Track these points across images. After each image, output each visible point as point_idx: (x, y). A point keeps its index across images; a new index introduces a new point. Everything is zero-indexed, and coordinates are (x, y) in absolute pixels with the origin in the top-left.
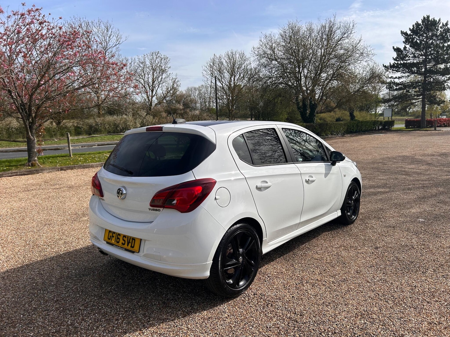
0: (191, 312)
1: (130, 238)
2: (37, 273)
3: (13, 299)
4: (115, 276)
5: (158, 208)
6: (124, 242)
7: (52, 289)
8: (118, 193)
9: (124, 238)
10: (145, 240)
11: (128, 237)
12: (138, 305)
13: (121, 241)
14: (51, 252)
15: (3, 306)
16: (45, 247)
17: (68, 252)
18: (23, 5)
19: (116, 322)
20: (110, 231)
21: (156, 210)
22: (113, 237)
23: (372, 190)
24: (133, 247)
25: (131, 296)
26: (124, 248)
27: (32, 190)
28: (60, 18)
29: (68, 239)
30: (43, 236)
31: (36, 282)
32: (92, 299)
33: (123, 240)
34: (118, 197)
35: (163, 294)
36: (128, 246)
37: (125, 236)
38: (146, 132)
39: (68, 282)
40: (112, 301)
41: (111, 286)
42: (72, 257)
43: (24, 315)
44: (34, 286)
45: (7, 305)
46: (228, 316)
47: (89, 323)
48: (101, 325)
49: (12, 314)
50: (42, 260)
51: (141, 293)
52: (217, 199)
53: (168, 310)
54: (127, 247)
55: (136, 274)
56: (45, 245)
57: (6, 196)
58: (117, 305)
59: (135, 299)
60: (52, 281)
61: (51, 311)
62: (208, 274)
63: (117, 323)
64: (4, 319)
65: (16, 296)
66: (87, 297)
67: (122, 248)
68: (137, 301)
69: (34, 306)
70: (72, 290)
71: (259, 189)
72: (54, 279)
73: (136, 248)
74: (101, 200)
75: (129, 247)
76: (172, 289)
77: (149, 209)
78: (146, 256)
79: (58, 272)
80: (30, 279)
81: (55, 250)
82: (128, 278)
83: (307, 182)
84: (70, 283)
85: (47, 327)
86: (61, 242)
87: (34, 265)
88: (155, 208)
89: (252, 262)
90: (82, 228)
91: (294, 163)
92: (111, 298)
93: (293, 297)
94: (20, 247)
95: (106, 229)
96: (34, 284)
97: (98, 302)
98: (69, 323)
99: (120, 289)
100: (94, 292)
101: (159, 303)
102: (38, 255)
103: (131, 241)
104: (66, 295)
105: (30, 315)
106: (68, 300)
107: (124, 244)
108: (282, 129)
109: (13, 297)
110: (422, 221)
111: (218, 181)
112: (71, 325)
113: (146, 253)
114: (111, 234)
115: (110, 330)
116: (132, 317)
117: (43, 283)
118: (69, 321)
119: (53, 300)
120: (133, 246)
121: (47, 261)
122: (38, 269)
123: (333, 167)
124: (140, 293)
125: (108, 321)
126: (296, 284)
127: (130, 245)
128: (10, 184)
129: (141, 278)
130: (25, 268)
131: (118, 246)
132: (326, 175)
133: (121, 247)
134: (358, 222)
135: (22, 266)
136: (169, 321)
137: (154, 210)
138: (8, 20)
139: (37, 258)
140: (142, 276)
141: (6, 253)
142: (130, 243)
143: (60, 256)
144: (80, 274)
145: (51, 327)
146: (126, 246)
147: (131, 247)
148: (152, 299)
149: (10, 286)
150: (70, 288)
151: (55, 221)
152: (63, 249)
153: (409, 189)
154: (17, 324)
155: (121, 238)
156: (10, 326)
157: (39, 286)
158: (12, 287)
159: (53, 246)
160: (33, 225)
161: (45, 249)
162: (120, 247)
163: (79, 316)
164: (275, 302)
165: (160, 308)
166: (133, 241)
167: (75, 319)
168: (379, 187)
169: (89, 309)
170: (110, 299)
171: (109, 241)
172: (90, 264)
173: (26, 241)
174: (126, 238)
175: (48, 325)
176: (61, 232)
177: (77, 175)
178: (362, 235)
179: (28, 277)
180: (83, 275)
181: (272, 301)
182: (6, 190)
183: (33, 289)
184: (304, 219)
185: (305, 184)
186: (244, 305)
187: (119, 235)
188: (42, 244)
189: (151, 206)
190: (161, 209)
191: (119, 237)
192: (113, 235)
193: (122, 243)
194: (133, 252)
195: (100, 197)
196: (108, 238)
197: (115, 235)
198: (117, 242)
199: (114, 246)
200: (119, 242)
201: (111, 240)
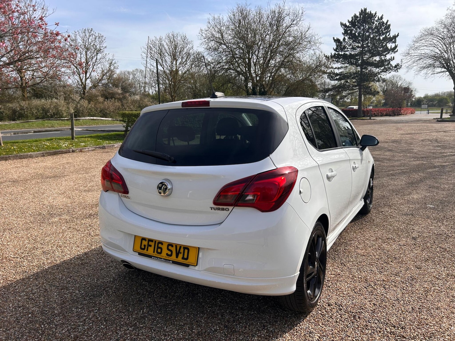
1: (180, 247)
2: (26, 299)
4: (138, 294)
5: (225, 207)
6: (169, 253)
7: (59, 320)
8: (159, 188)
9: (170, 248)
10: (206, 249)
11: (176, 246)
12: (194, 332)
13: (165, 251)
16: (18, 260)
17: (55, 266)
20: (143, 239)
21: (223, 209)
22: (151, 246)
24: (187, 259)
25: (176, 321)
26: (170, 260)
29: (46, 249)
30: (8, 245)
31: (30, 311)
32: (125, 330)
33: (168, 249)
34: (160, 193)
35: (217, 314)
36: (177, 257)
37: (170, 245)
39: (78, 308)
40: (154, 331)
42: (64, 272)
44: (30, 317)
50: (23, 279)
52: (302, 193)
53: (238, 336)
54: (177, 259)
55: (166, 290)
56: (17, 258)
59: (184, 324)
60: (54, 308)
65: (11, 335)
66: (116, 328)
67: (168, 260)
68: (189, 327)
70: (90, 319)
71: (329, 178)
72: (55, 305)
73: (192, 259)
74: (124, 199)
75: (180, 259)
76: (223, 306)
77: (211, 208)
78: (210, 270)
79: (55, 294)
80: (20, 307)
81: (34, 264)
82: (158, 295)
83: (353, 169)
84: (80, 308)
86: (38, 252)
87: (15, 286)
88: (221, 207)
90: (58, 231)
91: (341, 148)
92: (151, 326)
93: (374, 304)
95: (136, 235)
96: (30, 315)
97: (136, 334)
99: (156, 312)
100: (122, 320)
101: (220, 327)
102: (14, 272)
103: (182, 250)
104: (86, 328)
106: (91, 336)
107: (171, 255)
110: (432, 207)
111: (300, 170)
113: (208, 266)
114: (145, 243)
117: (42, 312)
119: (69, 336)
120: (186, 257)
121: (32, 280)
122: (23, 291)
124: (186, 315)
127: (181, 256)
129: (175, 294)
130: (4, 291)
131: (159, 258)
132: (361, 161)
133: (166, 260)
137: (219, 209)
139: (14, 276)
140: (175, 293)
142: (181, 253)
143: (46, 271)
144: (89, 295)
146: (174, 257)
147: (183, 258)
148: (207, 322)
150: (84, 316)
151: (16, 225)
152: (46, 263)
153: (392, 175)
155: (164, 247)
157: (38, 317)
159: (30, 258)
161: (21, 263)
162: (164, 259)
165: (225, 335)
166: (186, 251)
170: (150, 328)
171: (145, 252)
172: (94, 279)
174: (172, 246)
176: (30, 238)
177: (16, 167)
178: (388, 225)
179: (16, 305)
180: (94, 296)
183: (31, 322)
185: (352, 171)
187: (161, 243)
190: (231, 208)
191: (160, 245)
192: (150, 243)
193: (167, 254)
194: (187, 266)
195: (120, 194)
196: (141, 248)
197: (152, 244)
198: (157, 252)
199: (153, 258)
200: (161, 253)
201: (147, 250)
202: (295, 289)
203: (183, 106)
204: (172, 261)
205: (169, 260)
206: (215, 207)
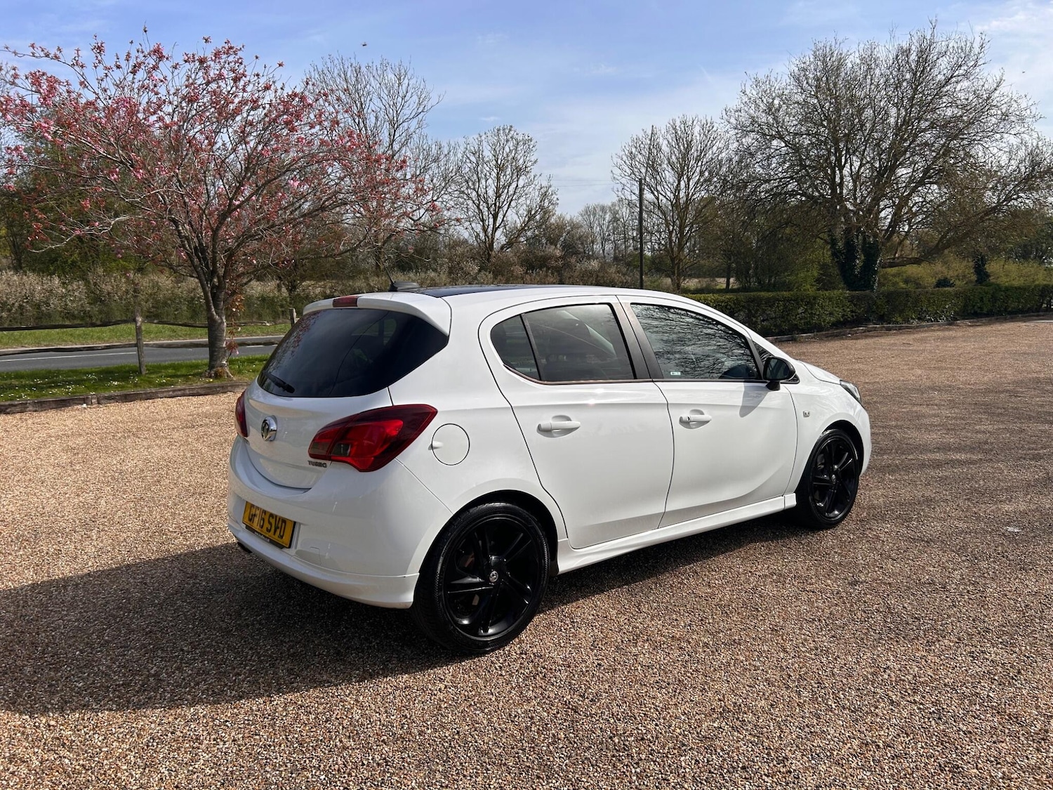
0: (378, 673)
2: (139, 582)
3: (76, 624)
5: (323, 462)
6: (269, 527)
7: (150, 611)
8: (263, 428)
9: (271, 519)
10: (300, 524)
11: (276, 518)
12: (289, 652)
13: (266, 524)
14: (179, 545)
15: (53, 633)
16: (175, 535)
17: (210, 548)
18: (206, 41)
19: (234, 678)
20: (252, 506)
21: (320, 465)
22: (256, 516)
23: (938, 456)
24: (282, 537)
25: (284, 635)
26: (269, 538)
27: (201, 425)
28: (280, 65)
30: (180, 514)
31: (129, 596)
32: (212, 635)
33: (269, 522)
34: (263, 436)
35: (345, 637)
36: (275, 534)
37: (271, 515)
38: (332, 307)
39: (186, 601)
40: (245, 641)
41: (256, 616)
42: (214, 557)
43: (82, 652)
44: (122, 603)
45: (62, 633)
46: (446, 687)
47: (186, 675)
48: (205, 681)
49: (63, 649)
50: (159, 559)
51: (305, 632)
52: (436, 448)
53: (338, 666)
54: (274, 537)
56: (176, 532)
57: (147, 436)
58: (251, 649)
59: (289, 641)
60: (158, 598)
61: (131, 648)
62: (409, 598)
63: (235, 680)
64: (46, 656)
65: (84, 618)
68: (290, 645)
69: (107, 638)
70: (185, 616)
71: (545, 431)
72: (162, 595)
73: (286, 539)
74: (246, 444)
75: (276, 538)
76: (367, 629)
77: (308, 462)
78: (301, 555)
79: (177, 582)
80: (122, 591)
81: (188, 542)
83: (686, 423)
84: (188, 603)
85: (113, 674)
87: (140, 567)
88: (319, 461)
89: (528, 587)
91: (653, 381)
92: (246, 636)
93: (598, 664)
94: (129, 533)
95: (248, 500)
96: (124, 601)
97: (219, 641)
98: (152, 672)
99: (272, 621)
100: (221, 623)
101: (328, 652)
102: (155, 549)
103: (280, 525)
104: (171, 624)
105: (91, 653)
107: (269, 531)
108: (632, 304)
109: (77, 620)
111: (442, 412)
112: (154, 676)
113: (301, 549)
114: (253, 511)
115: (216, 690)
116: (267, 672)
117: (140, 600)
118: (155, 668)
119: (143, 630)
120: (281, 534)
121: (166, 561)
122: (143, 573)
123: (772, 394)
124: (303, 632)
125: (221, 675)
126: (622, 641)
127: (278, 532)
128: (166, 412)
130: (122, 570)
131: (260, 534)
132: (745, 410)
133: (265, 537)
134: (849, 524)
135: (118, 567)
136: (328, 686)
137: (316, 464)
138: (173, 73)
139: (150, 554)
141: (102, 542)
142: (278, 528)
143: (194, 553)
144: (213, 589)
145: (119, 676)
146: (272, 534)
147: (279, 536)
148: (320, 644)
149: (81, 600)
150: (182, 612)
152: (204, 542)
154: (64, 666)
155: (266, 518)
156: (50, 668)
157: (131, 604)
158: (84, 603)
159: (190, 535)
160: (171, 493)
163: (176, 662)
164: (555, 670)
165: (325, 662)
166: (284, 524)
167: (166, 666)
168: (959, 449)
169: (198, 652)
170: (242, 638)
171: (250, 524)
173: (144, 522)
174: (273, 518)
175: (115, 672)
179: (121, 587)
180: (218, 592)
181: (551, 669)
182: (153, 425)
183: (119, 608)
184: (676, 504)
185: (678, 427)
186: (489, 671)
187: (264, 512)
188: (171, 529)
189: (312, 456)
190: (328, 463)
191: (263, 516)
193: (267, 529)
194: (281, 547)
195: (244, 436)
196: (249, 519)
197: (258, 513)
198: (260, 526)
199: (256, 533)
200: (262, 527)
201: (253, 522)
202: (412, 600)
206: (311, 460)
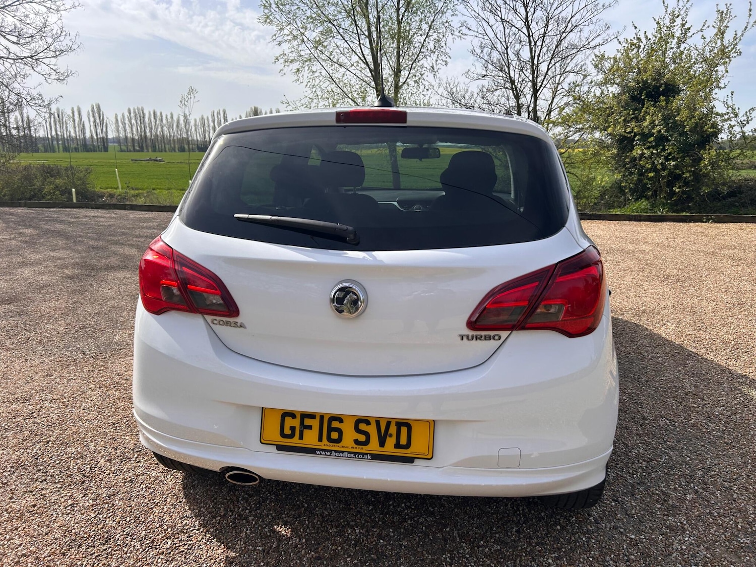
1: (389, 424)
5: (492, 333)
6: (362, 438)
8: (337, 301)
9: (362, 427)
11: (378, 423)
13: (350, 435)
21: (488, 338)
22: (310, 427)
24: (408, 446)
26: (367, 454)
33: (357, 430)
34: (340, 311)
36: (382, 443)
37: (360, 421)
54: (382, 449)
67: (359, 453)
73: (418, 445)
74: (221, 328)
77: (463, 337)
88: (483, 333)
95: (265, 406)
103: (393, 430)
107: (363, 443)
113: (470, 456)
120: (403, 441)
127: (390, 442)
131: (336, 452)
133: (355, 454)
142: (391, 436)
146: (374, 446)
147: (398, 445)
155: (347, 427)
162: (349, 453)
166: (404, 430)
187: (337, 419)
189: (473, 327)
190: (504, 334)
191: (335, 424)
192: (307, 422)
193: (357, 442)
194: (410, 460)
195: (209, 318)
196: (283, 435)
197: (315, 423)
198: (330, 439)
199: (318, 452)
200: (339, 440)
201: (301, 438)
203: (338, 120)
204: (370, 454)
205: (364, 454)
206: (471, 333)
